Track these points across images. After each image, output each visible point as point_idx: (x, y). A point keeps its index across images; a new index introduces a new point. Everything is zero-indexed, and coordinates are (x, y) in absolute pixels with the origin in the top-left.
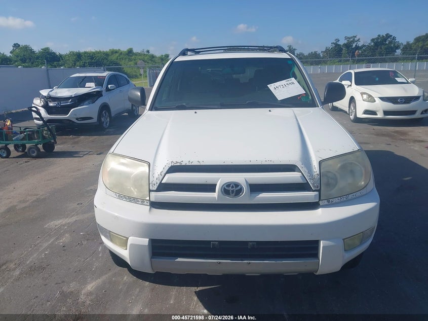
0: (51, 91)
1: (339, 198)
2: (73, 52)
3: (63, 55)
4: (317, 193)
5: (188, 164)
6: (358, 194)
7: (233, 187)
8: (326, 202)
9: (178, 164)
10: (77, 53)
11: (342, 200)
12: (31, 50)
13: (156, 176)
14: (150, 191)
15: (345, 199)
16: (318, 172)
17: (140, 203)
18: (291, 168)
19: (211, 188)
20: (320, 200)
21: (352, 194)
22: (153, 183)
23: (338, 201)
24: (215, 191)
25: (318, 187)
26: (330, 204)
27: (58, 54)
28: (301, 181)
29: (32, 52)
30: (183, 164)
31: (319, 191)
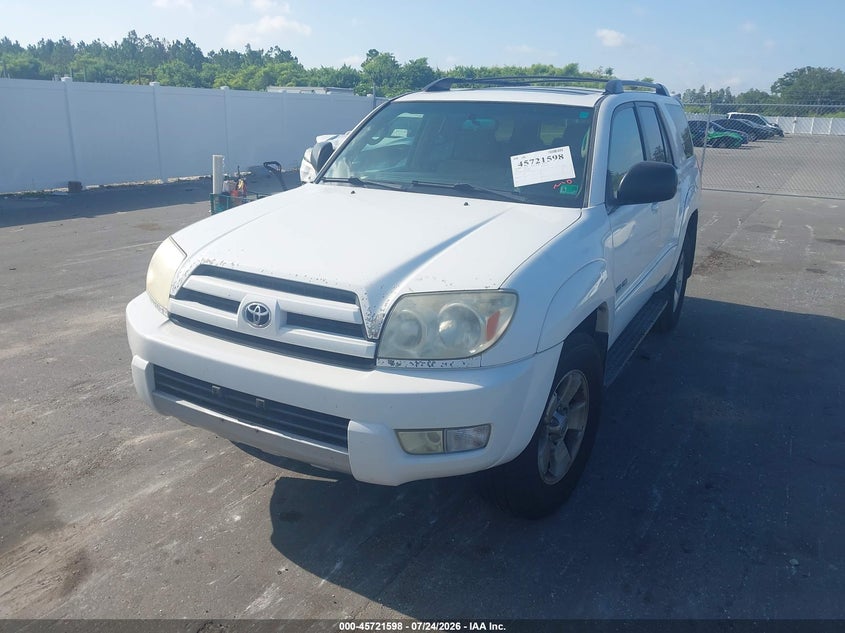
0: (332, 139)
1: (413, 362)
2: (461, 69)
3: (443, 73)
4: (373, 344)
6: (458, 364)
7: (257, 311)
8: (386, 363)
9: (208, 264)
10: (467, 69)
11: (419, 366)
12: (394, 62)
13: (181, 277)
14: (170, 296)
15: (425, 366)
16: (386, 312)
18: (348, 297)
20: (376, 356)
21: (445, 362)
22: (176, 285)
23: (410, 366)
24: (236, 312)
25: (376, 335)
26: (394, 367)
27: (435, 70)
28: (351, 319)
29: (395, 65)
30: (214, 264)
31: (378, 342)
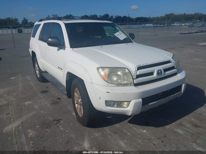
5: (143, 65)
7: (160, 71)
9: (140, 66)
13: (134, 72)
14: (133, 79)
17: (129, 85)
19: (152, 74)
20: (177, 71)
22: (134, 75)
30: (141, 66)
31: (177, 68)
